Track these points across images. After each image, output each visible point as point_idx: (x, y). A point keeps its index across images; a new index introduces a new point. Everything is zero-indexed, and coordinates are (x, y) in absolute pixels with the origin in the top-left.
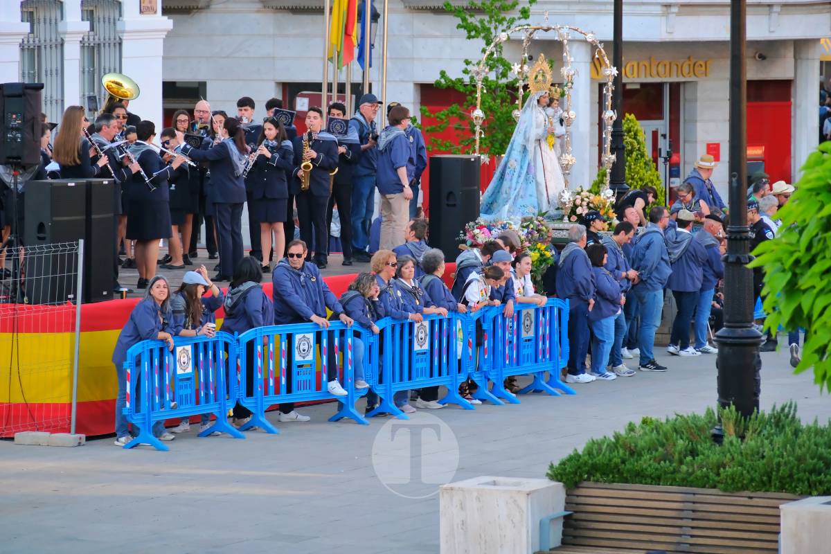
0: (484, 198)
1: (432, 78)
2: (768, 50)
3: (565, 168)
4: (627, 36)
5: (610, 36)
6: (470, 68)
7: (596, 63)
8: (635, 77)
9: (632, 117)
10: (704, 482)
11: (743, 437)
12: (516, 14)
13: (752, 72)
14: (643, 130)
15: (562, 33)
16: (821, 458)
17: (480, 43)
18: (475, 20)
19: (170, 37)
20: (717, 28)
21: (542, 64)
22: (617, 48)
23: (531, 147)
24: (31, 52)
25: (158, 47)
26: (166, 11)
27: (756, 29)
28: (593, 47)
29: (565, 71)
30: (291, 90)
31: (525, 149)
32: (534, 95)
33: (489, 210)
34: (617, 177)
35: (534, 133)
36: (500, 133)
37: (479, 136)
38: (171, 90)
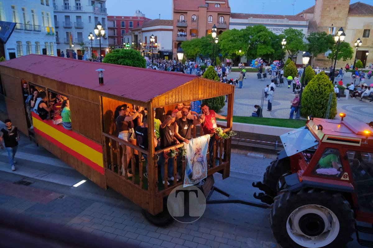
0: (82, 58)
1: (78, 49)
3: (89, 56)
6: (81, 49)
7: (91, 49)
13: (102, 49)
14: (94, 53)
15: (87, 46)
17: (82, 47)
19: (57, 46)
21: (86, 49)
22: (92, 47)
24: (46, 46)
25: (56, 46)
26: (57, 43)
30: (67, 50)
31: (85, 55)
33: (83, 59)
34: (92, 57)
35: (86, 53)
36: (83, 53)
37: (82, 54)
38: (57, 50)
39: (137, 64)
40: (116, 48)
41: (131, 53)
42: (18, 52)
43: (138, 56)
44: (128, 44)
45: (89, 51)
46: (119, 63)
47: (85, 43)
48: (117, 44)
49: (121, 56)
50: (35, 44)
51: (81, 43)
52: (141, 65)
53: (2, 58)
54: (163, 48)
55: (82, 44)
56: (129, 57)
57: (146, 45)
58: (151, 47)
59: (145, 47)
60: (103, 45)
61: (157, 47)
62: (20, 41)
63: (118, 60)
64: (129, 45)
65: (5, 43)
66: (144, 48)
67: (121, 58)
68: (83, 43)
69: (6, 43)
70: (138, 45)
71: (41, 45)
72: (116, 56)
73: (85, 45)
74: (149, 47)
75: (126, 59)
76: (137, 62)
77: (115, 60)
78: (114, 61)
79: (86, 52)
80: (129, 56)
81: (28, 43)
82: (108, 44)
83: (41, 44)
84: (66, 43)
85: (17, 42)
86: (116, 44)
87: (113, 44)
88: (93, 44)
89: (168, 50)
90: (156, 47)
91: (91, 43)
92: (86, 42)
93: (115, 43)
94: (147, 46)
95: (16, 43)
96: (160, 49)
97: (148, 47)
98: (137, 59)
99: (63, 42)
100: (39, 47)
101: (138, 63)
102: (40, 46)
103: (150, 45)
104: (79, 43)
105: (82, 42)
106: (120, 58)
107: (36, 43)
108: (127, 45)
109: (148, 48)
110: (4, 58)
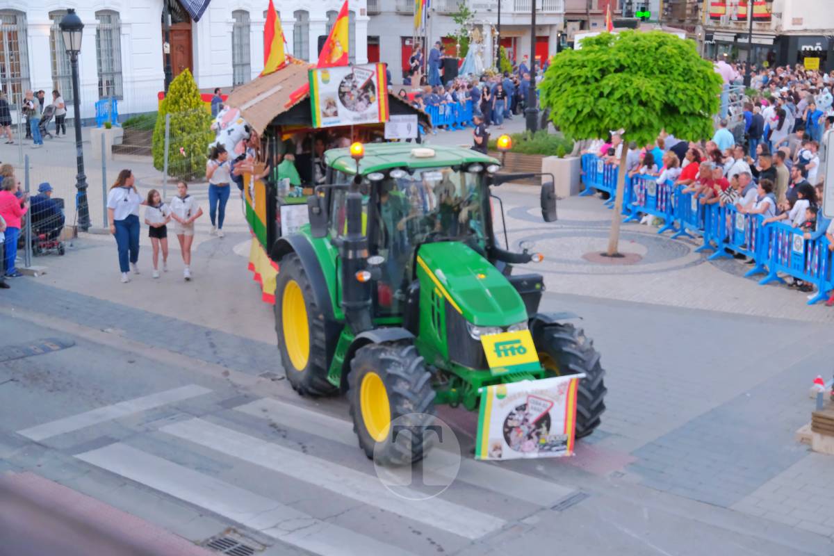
0: (459, 70)
1: (445, 35)
2: (542, 27)
3: (483, 62)
4: (502, 23)
5: (497, 23)
6: (457, 32)
7: (493, 31)
8: (504, 36)
9: (502, 47)
10: (521, 152)
11: (532, 139)
12: (470, 16)
13: (538, 34)
14: (506, 51)
15: (483, 22)
16: (554, 145)
17: (459, 24)
18: (458, 18)
19: (369, 23)
20: (528, 21)
21: (477, 30)
22: (499, 27)
23: (473, 55)
24: (330, 27)
25: (365, 25)
26: (369, 14)
27: (539, 21)
28: (491, 26)
29: (484, 33)
30: (404, 39)
31: (471, 56)
32: (475, 40)
33: (461, 73)
34: (498, 64)
35: (475, 51)
36: (464, 51)
37: (458, 52)
38: (369, 38)
39: (680, 95)
40: (595, 24)
41: (657, 49)
42: (236, 52)
43: (688, 61)
44: (643, 10)
45: (488, 44)
46: (606, 91)
47: (472, 10)
48: (599, 8)
49: (613, 63)
50: (295, 20)
51: (456, 10)
52: (696, 100)
53: (185, 76)
54: (797, 21)
55: (461, 15)
56: (647, 64)
57: (720, 10)
58: (742, 18)
59: (715, 17)
60: (543, 14)
61: (774, 18)
62: (244, 8)
63: (603, 76)
64: (646, 14)
65: (197, 20)
66: (711, 23)
67: (616, 71)
68: (467, 9)
69: (200, 20)
70: (688, 12)
71: (315, 22)
72: (594, 62)
73: (473, 16)
74: (735, 18)
75: (636, 73)
76: (681, 86)
77: (592, 81)
78: (586, 82)
79: (473, 47)
80: (650, 60)
81: (271, 14)
82: (561, 11)
83: (312, 17)
84: (403, 10)
85: (234, 12)
86: (595, 9)
87: (585, 11)
88: (502, 11)
89: (823, 31)
90: (766, 18)
91: (496, 10)
92: (475, 6)
93: (591, 7)
94: (728, 13)
95: (229, 17)
96: (787, 26)
97: (730, 19)
98: (679, 74)
99: (393, 9)
100: (304, 30)
101: (687, 89)
102: (311, 27)
103: (742, 10)
104: (448, 12)
105: (462, 7)
106: (612, 69)
107: (301, 14)
108: (640, 14)
109: (732, 25)
110: (189, 73)
